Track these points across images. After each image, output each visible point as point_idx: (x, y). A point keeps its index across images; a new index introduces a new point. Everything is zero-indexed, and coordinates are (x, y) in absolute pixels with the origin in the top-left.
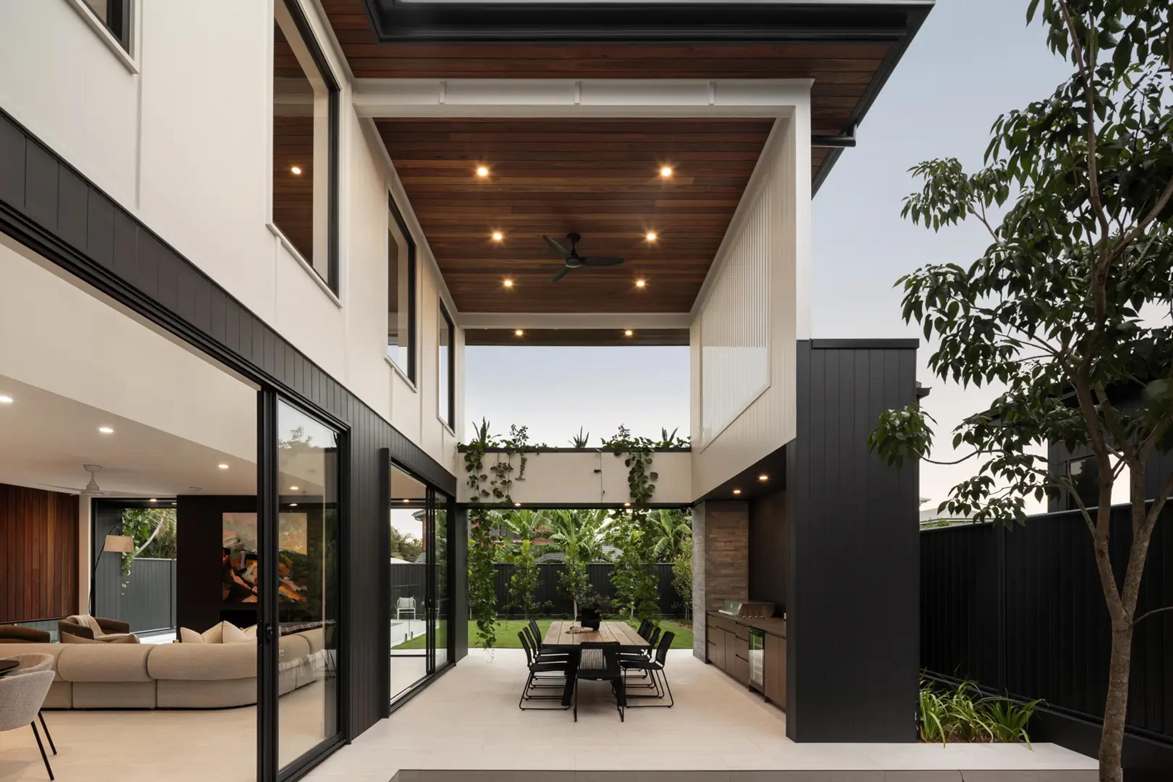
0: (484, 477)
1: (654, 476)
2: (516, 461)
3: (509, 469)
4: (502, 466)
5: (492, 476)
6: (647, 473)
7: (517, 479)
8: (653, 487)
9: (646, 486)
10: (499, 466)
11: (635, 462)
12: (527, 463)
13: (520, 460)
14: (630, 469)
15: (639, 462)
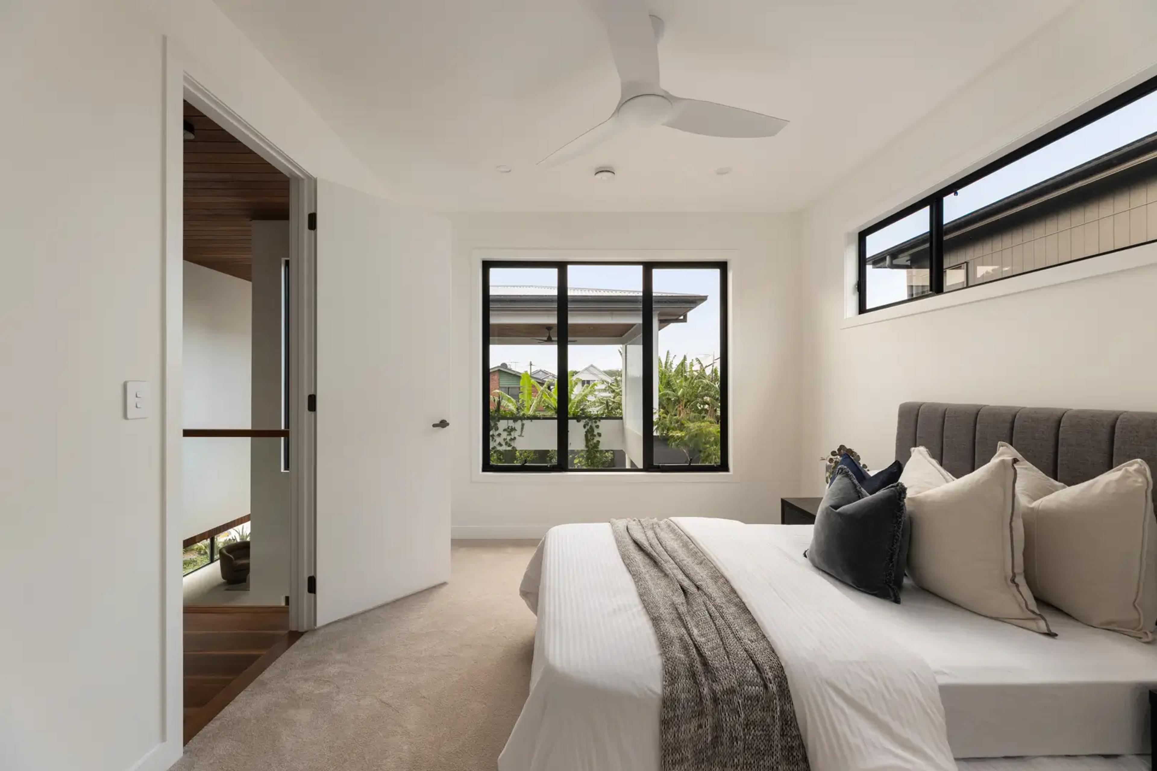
0: (499, 435)
1: (599, 435)
2: (518, 425)
3: (513, 429)
4: (510, 428)
5: (504, 435)
6: (596, 433)
7: (519, 436)
8: (599, 442)
9: (595, 441)
10: (508, 428)
11: (589, 426)
12: (525, 426)
13: (521, 424)
14: (586, 430)
15: (591, 427)
